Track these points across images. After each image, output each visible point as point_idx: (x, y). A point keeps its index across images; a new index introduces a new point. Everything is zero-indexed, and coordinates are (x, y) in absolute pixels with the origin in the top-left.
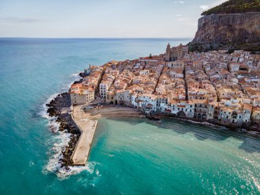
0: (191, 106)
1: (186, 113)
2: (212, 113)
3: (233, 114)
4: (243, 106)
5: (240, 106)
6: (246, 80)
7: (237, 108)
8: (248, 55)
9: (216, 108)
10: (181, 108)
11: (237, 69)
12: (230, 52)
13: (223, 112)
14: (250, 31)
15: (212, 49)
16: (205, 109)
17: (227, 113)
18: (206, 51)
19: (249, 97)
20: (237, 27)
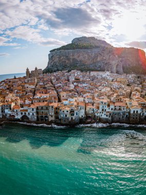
0: (33, 110)
1: (29, 117)
2: (53, 114)
3: (71, 112)
4: (78, 104)
5: (75, 104)
6: (79, 85)
7: (74, 106)
8: (79, 73)
9: (56, 108)
10: (23, 113)
11: (74, 79)
12: (69, 71)
13: (62, 111)
14: (78, 59)
15: (58, 70)
16: (46, 111)
17: (65, 112)
18: (55, 71)
19: (82, 96)
20: (71, 57)
